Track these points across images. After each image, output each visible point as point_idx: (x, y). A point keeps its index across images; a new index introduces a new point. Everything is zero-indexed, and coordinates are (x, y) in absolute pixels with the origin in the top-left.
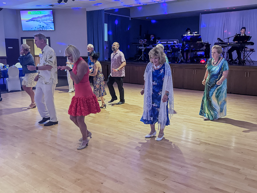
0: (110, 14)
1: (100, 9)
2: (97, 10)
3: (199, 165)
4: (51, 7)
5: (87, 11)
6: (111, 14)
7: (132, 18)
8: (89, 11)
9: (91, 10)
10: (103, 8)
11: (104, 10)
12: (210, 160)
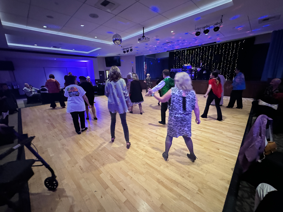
2: (141, 56)
3: (201, 130)
6: (147, 57)
7: (156, 59)
9: (138, 56)
11: (144, 55)
12: (206, 127)
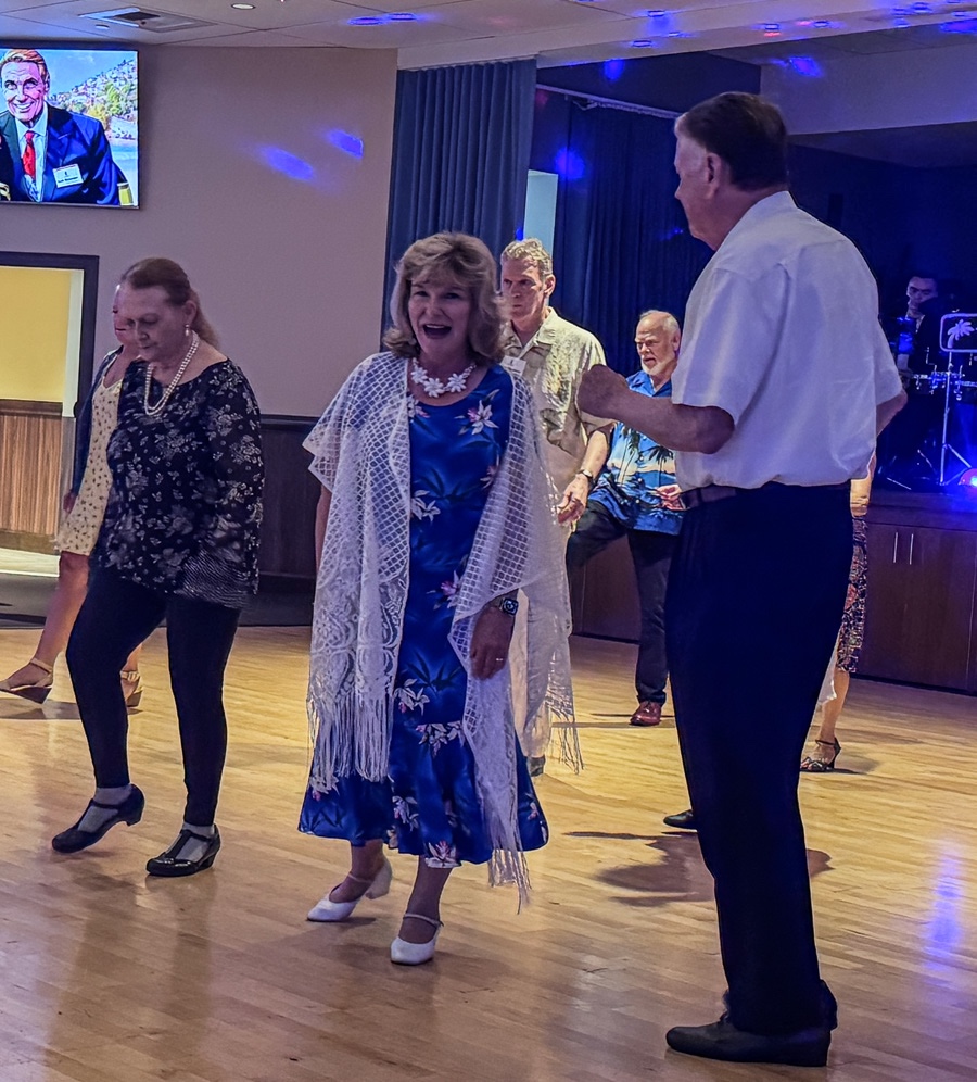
0: (584, 102)
1: (507, 55)
2: (478, 67)
4: (131, 30)
5: (402, 75)
6: (595, 100)
8: (423, 74)
9: (435, 63)
10: (524, 53)
11: (533, 62)
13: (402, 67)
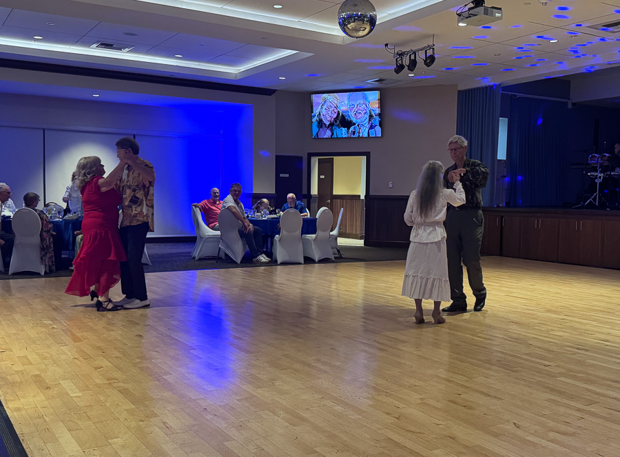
0: (515, 96)
1: (492, 83)
2: (483, 87)
5: (459, 91)
6: (519, 95)
7: (574, 104)
8: (465, 91)
9: (469, 87)
10: (498, 82)
11: (500, 85)
13: (459, 89)
